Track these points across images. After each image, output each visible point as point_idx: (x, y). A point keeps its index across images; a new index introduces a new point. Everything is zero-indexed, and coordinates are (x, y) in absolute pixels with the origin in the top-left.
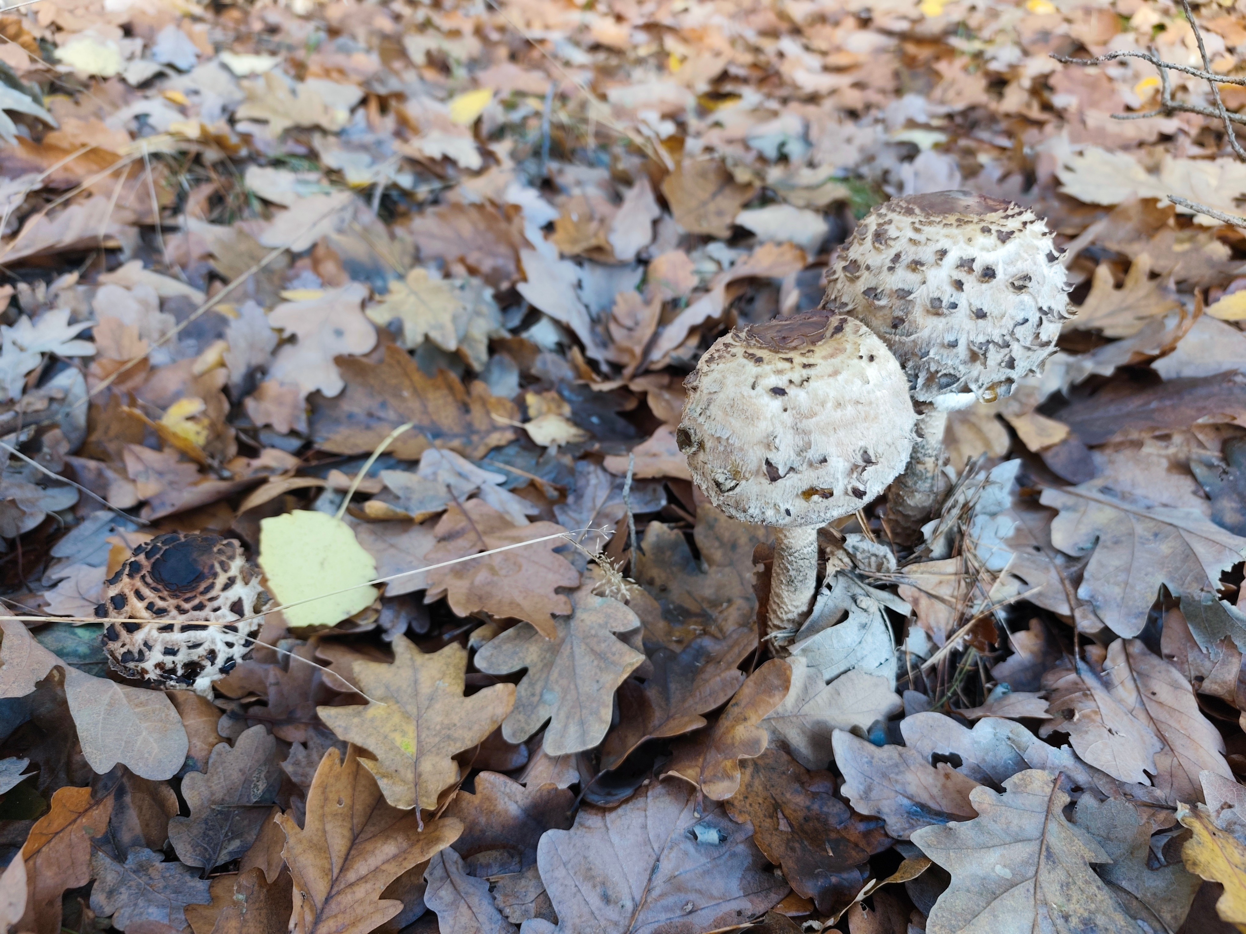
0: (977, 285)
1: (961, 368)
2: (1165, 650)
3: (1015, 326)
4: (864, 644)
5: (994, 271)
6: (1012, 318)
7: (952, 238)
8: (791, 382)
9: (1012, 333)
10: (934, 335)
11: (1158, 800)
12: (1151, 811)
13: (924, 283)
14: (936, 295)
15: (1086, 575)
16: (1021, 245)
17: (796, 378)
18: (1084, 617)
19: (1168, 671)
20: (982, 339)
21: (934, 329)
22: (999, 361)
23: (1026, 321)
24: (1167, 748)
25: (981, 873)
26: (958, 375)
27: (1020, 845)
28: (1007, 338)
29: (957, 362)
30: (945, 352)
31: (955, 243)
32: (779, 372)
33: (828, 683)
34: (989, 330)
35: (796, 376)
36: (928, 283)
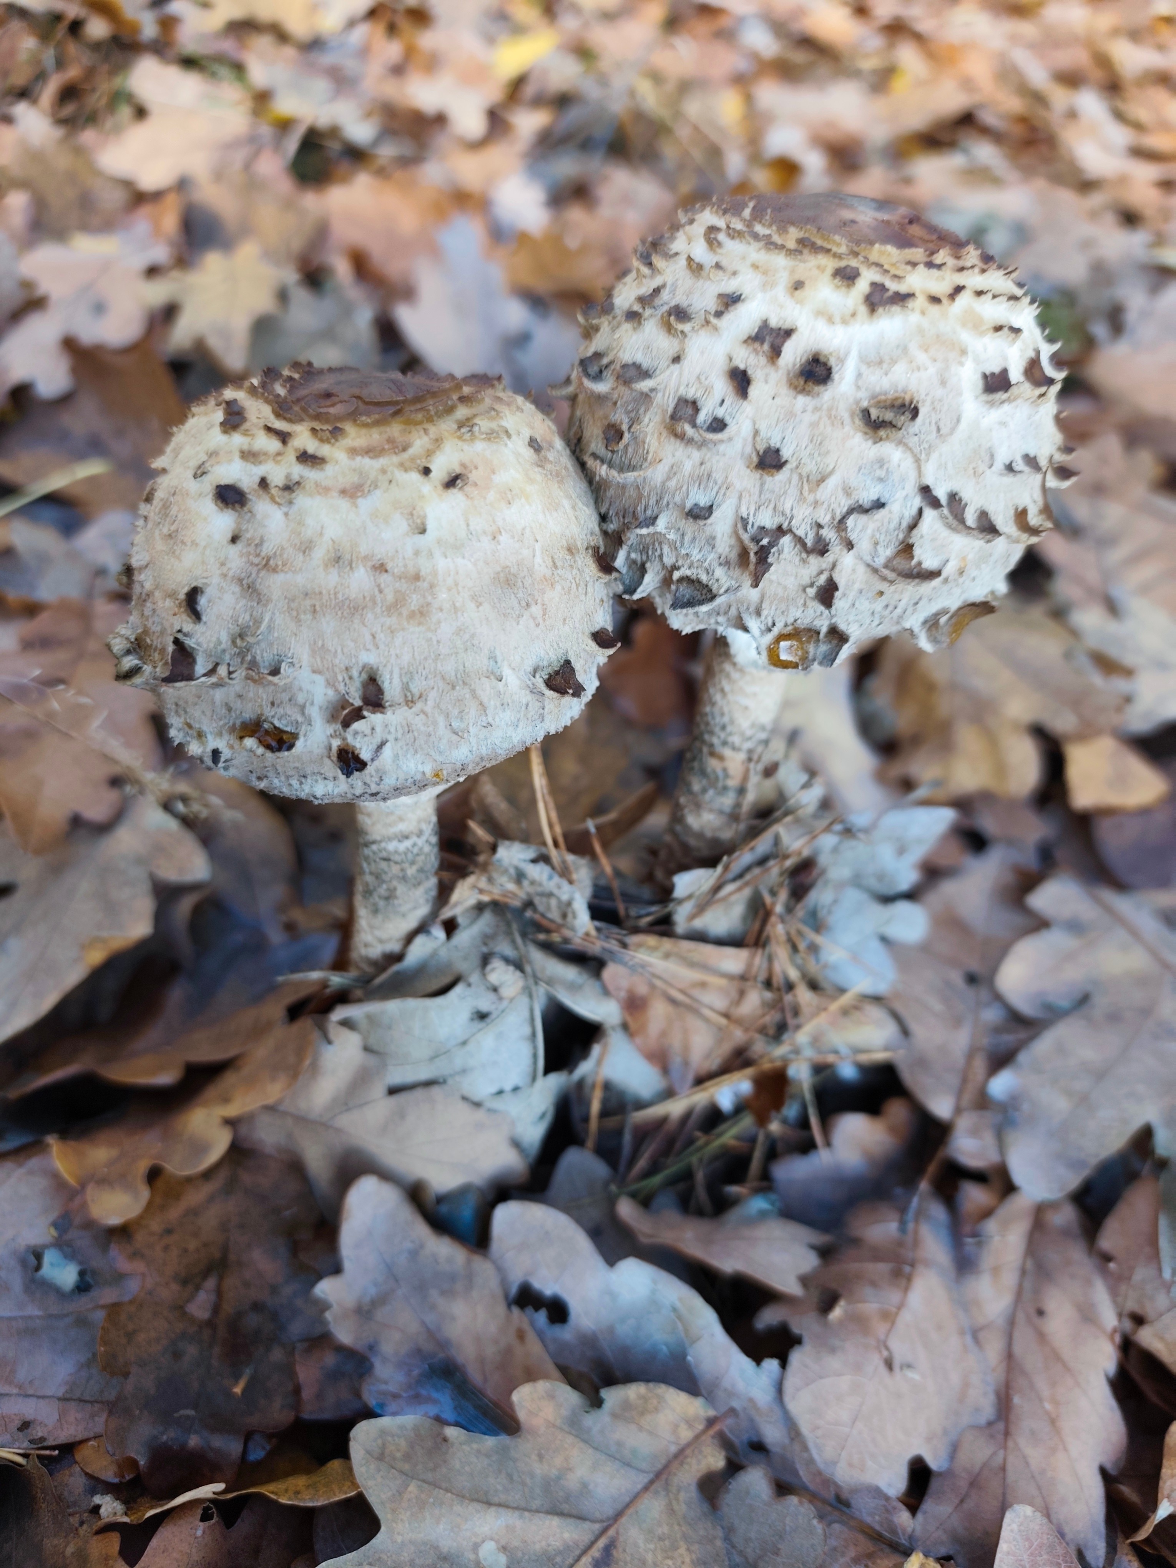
0: (786, 397)
1: (719, 572)
2: (1108, 1240)
3: (851, 511)
4: (470, 1047)
5: (829, 371)
6: (847, 491)
7: (765, 273)
8: (263, 483)
9: (841, 524)
10: (672, 484)
11: (894, 1531)
12: (870, 1547)
13: (677, 359)
14: (690, 394)
15: (1023, 1057)
16: (920, 331)
17: (277, 478)
18: (974, 1132)
19: (1088, 1283)
20: (767, 519)
21: (673, 472)
22: (806, 580)
23: (879, 505)
24: (1001, 1426)
25: (447, 1544)
26: (714, 589)
27: (555, 1521)
28: (828, 534)
29: (712, 556)
30: (690, 526)
31: (767, 286)
32: (248, 455)
33: (393, 1091)
34: (787, 505)
35: (277, 475)
36: (686, 363)
